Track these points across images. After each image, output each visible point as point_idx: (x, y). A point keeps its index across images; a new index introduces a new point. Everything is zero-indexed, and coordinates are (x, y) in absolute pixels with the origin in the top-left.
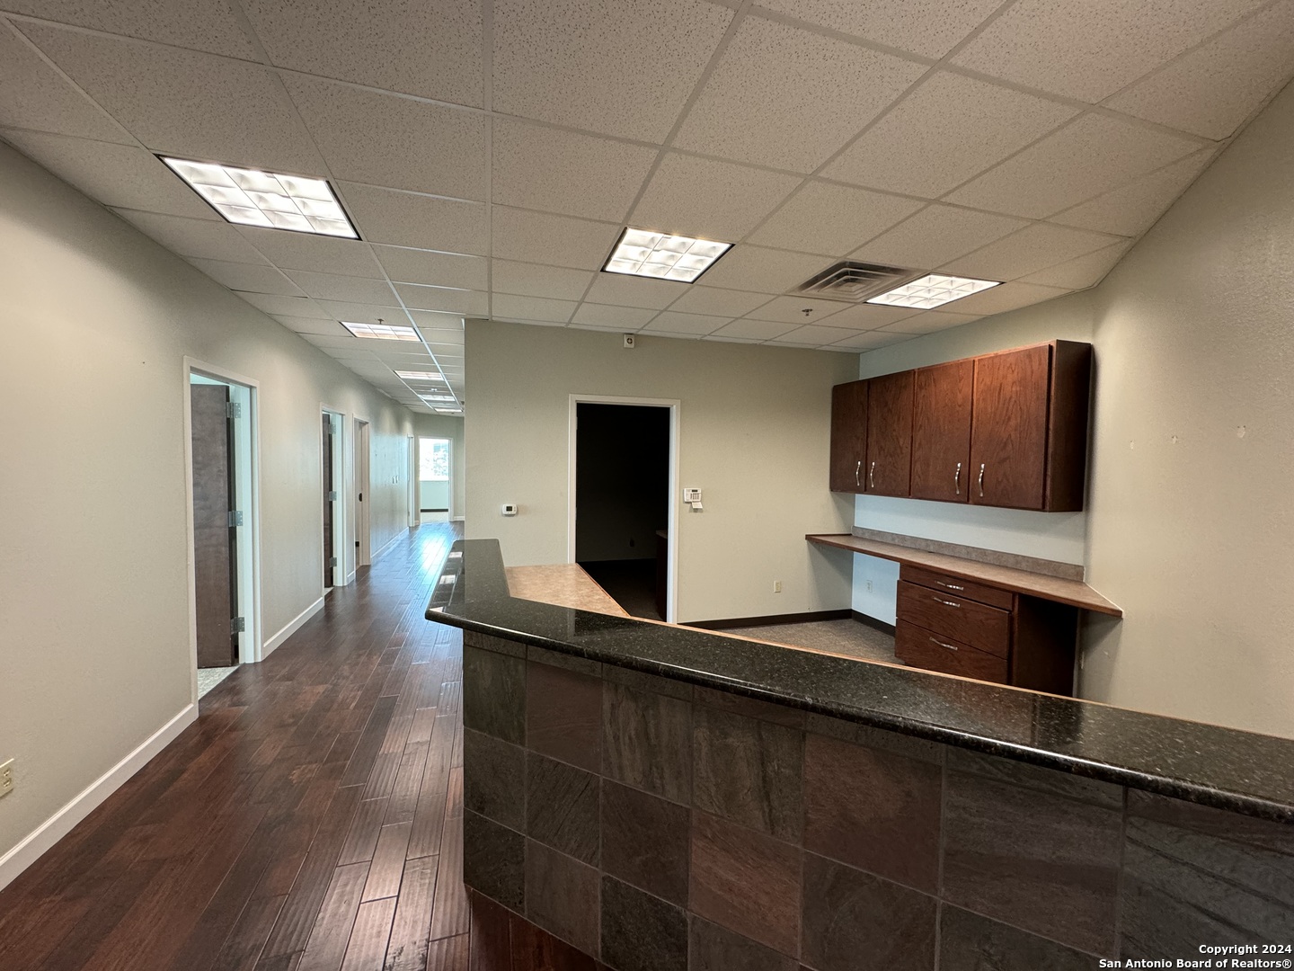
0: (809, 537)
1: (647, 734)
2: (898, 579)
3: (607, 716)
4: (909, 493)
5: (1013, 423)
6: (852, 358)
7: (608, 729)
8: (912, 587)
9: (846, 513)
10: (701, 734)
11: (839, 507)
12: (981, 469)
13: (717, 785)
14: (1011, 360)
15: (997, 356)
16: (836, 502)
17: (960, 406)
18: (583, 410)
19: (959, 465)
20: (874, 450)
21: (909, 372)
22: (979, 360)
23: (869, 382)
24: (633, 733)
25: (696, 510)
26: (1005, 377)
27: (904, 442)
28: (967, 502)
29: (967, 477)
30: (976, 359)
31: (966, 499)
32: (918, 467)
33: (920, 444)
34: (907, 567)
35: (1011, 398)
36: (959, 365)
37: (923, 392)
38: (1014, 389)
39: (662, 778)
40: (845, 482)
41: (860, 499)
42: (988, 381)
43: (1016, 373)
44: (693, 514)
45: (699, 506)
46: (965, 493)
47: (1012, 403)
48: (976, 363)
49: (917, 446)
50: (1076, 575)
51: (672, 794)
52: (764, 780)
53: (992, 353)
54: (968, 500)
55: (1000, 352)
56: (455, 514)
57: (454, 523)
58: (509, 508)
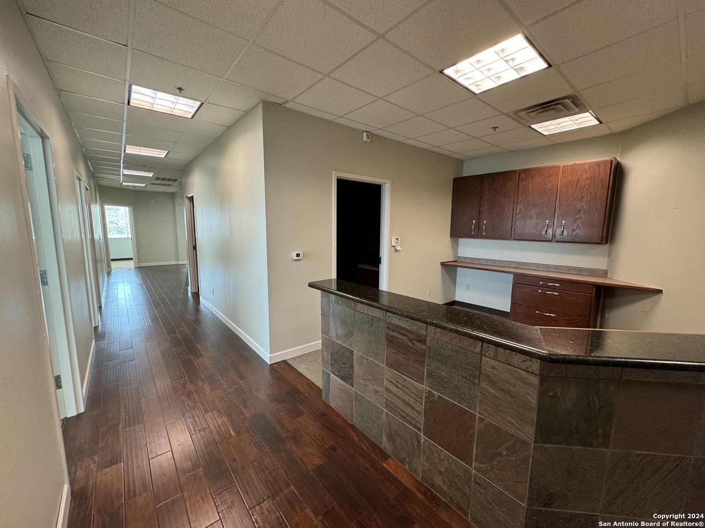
0: (443, 264)
2: (512, 282)
4: (510, 238)
6: (460, 163)
8: (524, 286)
9: (456, 249)
11: (453, 247)
12: (562, 224)
15: (576, 164)
17: (549, 190)
18: (342, 186)
19: (547, 222)
20: (485, 215)
21: (512, 171)
22: (564, 167)
23: (483, 176)
25: (397, 251)
26: (581, 176)
27: (508, 210)
28: (552, 241)
30: (561, 166)
31: (551, 239)
32: (518, 223)
33: (520, 211)
34: (516, 275)
36: (550, 169)
37: (524, 182)
38: (587, 182)
41: (464, 240)
42: (569, 178)
43: (588, 174)
45: (399, 248)
47: (585, 189)
48: (562, 168)
49: (518, 212)
50: (604, 273)
55: (578, 162)
56: (139, 261)
57: (139, 268)
58: (298, 255)
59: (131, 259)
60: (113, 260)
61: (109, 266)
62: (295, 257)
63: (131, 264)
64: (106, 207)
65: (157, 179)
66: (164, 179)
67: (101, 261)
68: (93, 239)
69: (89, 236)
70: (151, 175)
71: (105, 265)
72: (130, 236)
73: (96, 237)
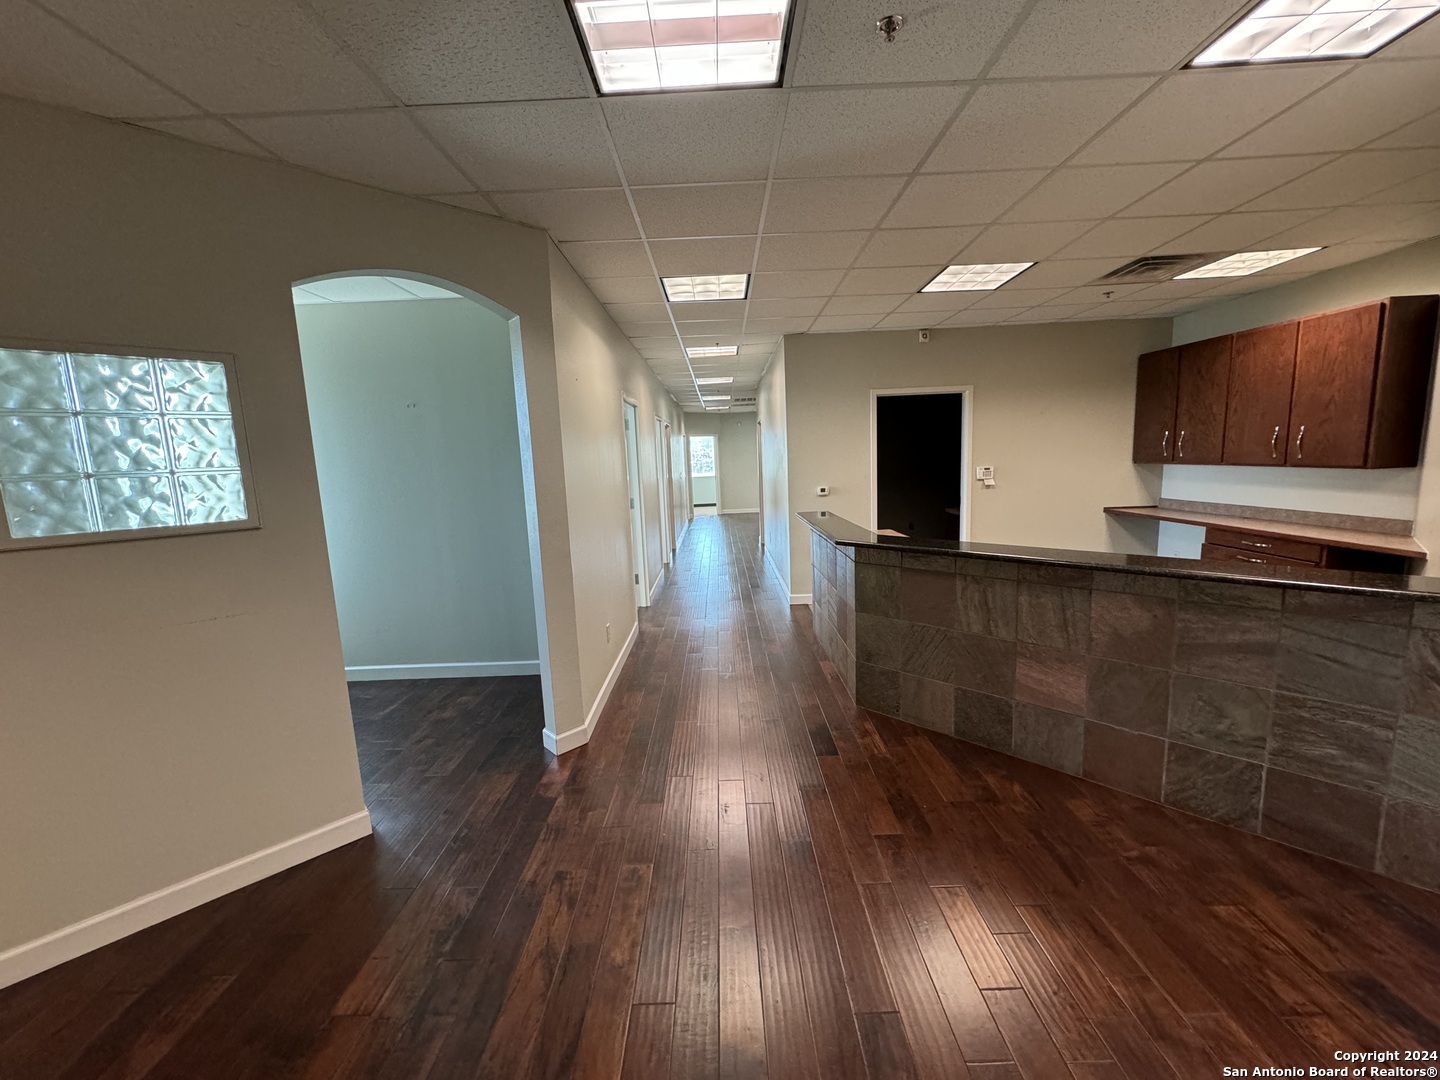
0: (1107, 510)
1: (987, 604)
2: (1203, 540)
3: (959, 595)
4: (1222, 460)
5: (1337, 383)
6: (1165, 323)
7: (959, 602)
8: (1217, 549)
9: (1152, 484)
10: (1024, 599)
11: (1143, 480)
12: (1300, 430)
13: (1033, 627)
14: (1340, 320)
15: (1325, 317)
16: (1138, 472)
18: (883, 403)
19: (1277, 429)
20: (1183, 419)
21: (1226, 337)
22: (1304, 322)
23: (1181, 349)
24: (977, 603)
25: (988, 487)
26: (1331, 338)
27: (1218, 410)
28: (1284, 464)
29: (1286, 438)
30: (1302, 321)
31: (1285, 461)
32: (1232, 434)
33: (1236, 411)
34: (1213, 531)
35: (1336, 359)
36: (1283, 328)
37: (1242, 356)
38: (1340, 349)
39: (996, 627)
40: (1149, 453)
41: (1169, 469)
42: (1314, 342)
43: (1343, 332)
44: (986, 490)
45: (992, 482)
46: (1284, 456)
47: (1337, 363)
48: (1302, 325)
49: (1232, 412)
50: (1404, 529)
51: (1003, 633)
52: (1065, 620)
53: (1319, 314)
54: (1285, 463)
55: (1328, 313)
56: (723, 507)
57: (722, 516)
58: (823, 490)
59: (715, 505)
60: (695, 506)
61: (692, 512)
62: (820, 493)
63: (714, 511)
64: (692, 439)
65: (737, 400)
66: (744, 400)
67: (681, 506)
68: (670, 480)
69: (666, 476)
70: (729, 398)
71: (686, 512)
72: (713, 474)
73: (675, 476)
